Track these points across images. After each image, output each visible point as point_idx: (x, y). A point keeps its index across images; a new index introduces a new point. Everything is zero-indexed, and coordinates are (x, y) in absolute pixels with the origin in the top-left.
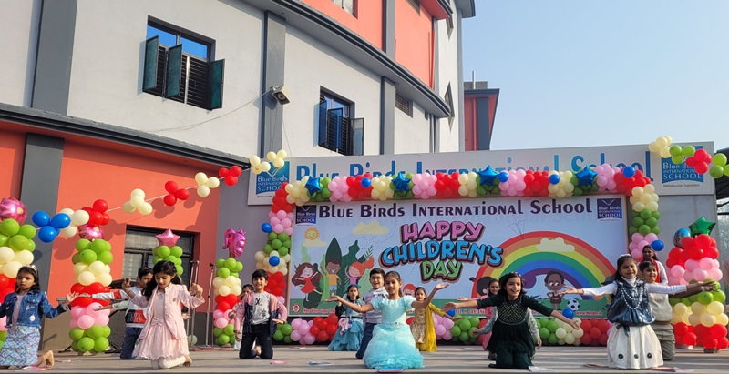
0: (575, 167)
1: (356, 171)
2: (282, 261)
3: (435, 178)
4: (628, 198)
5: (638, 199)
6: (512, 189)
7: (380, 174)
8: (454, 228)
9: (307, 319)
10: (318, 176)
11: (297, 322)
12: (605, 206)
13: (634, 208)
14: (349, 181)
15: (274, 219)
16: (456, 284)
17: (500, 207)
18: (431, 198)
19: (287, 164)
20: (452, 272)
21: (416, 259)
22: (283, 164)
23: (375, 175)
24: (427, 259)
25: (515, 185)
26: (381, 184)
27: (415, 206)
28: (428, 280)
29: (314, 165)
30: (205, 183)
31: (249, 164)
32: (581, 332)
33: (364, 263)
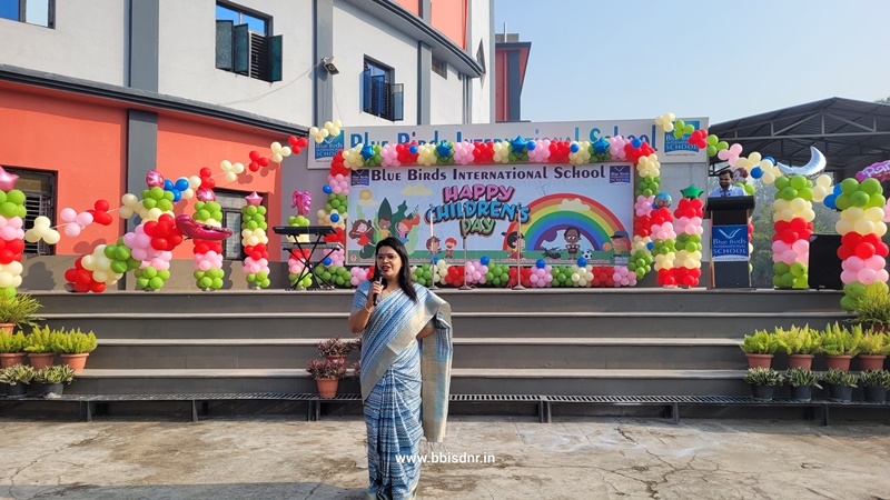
0: (593, 138)
1: (404, 138)
2: (341, 219)
3: (473, 147)
4: (635, 165)
5: (643, 167)
6: (539, 156)
7: (424, 143)
8: (489, 190)
9: (364, 267)
10: (369, 144)
11: (355, 270)
12: (616, 172)
13: (641, 174)
14: (398, 148)
15: (334, 182)
16: (490, 238)
17: (528, 172)
18: (469, 164)
19: (342, 132)
20: (486, 228)
21: (457, 217)
22: (339, 133)
23: (420, 143)
24: (465, 217)
25: (541, 153)
26: (426, 151)
27: (455, 171)
28: (467, 234)
29: (366, 134)
30: (279, 151)
31: (308, 132)
32: (592, 276)
33: (412, 220)
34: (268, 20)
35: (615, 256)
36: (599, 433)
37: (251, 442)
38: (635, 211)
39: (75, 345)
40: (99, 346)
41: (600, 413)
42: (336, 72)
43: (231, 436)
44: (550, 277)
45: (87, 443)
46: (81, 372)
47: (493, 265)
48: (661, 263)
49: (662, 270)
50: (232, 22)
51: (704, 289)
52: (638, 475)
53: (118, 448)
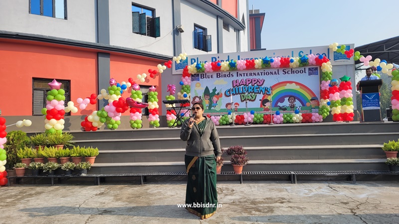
0: (300, 56)
1: (214, 59)
2: (188, 96)
3: (246, 62)
4: (320, 67)
5: (324, 67)
6: (276, 65)
7: (223, 61)
8: (253, 81)
10: (199, 63)
12: (311, 70)
13: (323, 71)
14: (212, 64)
15: (184, 80)
16: (254, 102)
17: (271, 72)
18: (244, 70)
19: (187, 58)
20: (252, 98)
21: (239, 93)
22: (186, 58)
23: (221, 61)
24: (243, 93)
25: (276, 63)
26: (225, 65)
27: (237, 73)
28: (244, 101)
29: (197, 58)
30: (161, 68)
31: (172, 59)
32: (302, 118)
33: (219, 96)
34: (153, 11)
35: (312, 108)
36: (320, 188)
37: (169, 193)
38: (321, 88)
39: (91, 153)
40: (100, 153)
41: (318, 179)
42: (183, 31)
43: (160, 191)
44: (283, 119)
45: (102, 194)
46: (93, 165)
47: (256, 114)
48: (334, 111)
49: (335, 114)
50: (139, 12)
51: (358, 122)
52: (345, 206)
53: (115, 196)
